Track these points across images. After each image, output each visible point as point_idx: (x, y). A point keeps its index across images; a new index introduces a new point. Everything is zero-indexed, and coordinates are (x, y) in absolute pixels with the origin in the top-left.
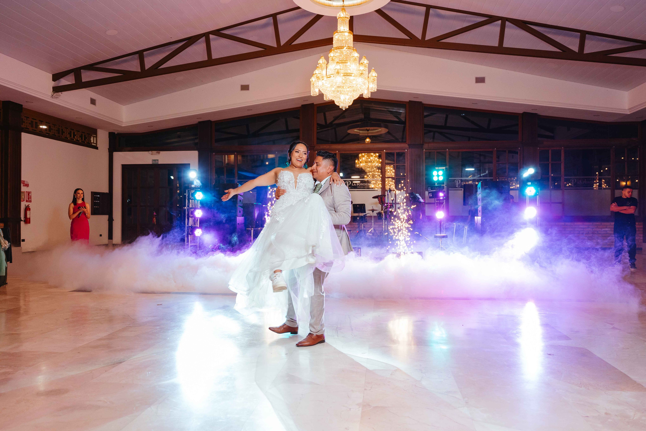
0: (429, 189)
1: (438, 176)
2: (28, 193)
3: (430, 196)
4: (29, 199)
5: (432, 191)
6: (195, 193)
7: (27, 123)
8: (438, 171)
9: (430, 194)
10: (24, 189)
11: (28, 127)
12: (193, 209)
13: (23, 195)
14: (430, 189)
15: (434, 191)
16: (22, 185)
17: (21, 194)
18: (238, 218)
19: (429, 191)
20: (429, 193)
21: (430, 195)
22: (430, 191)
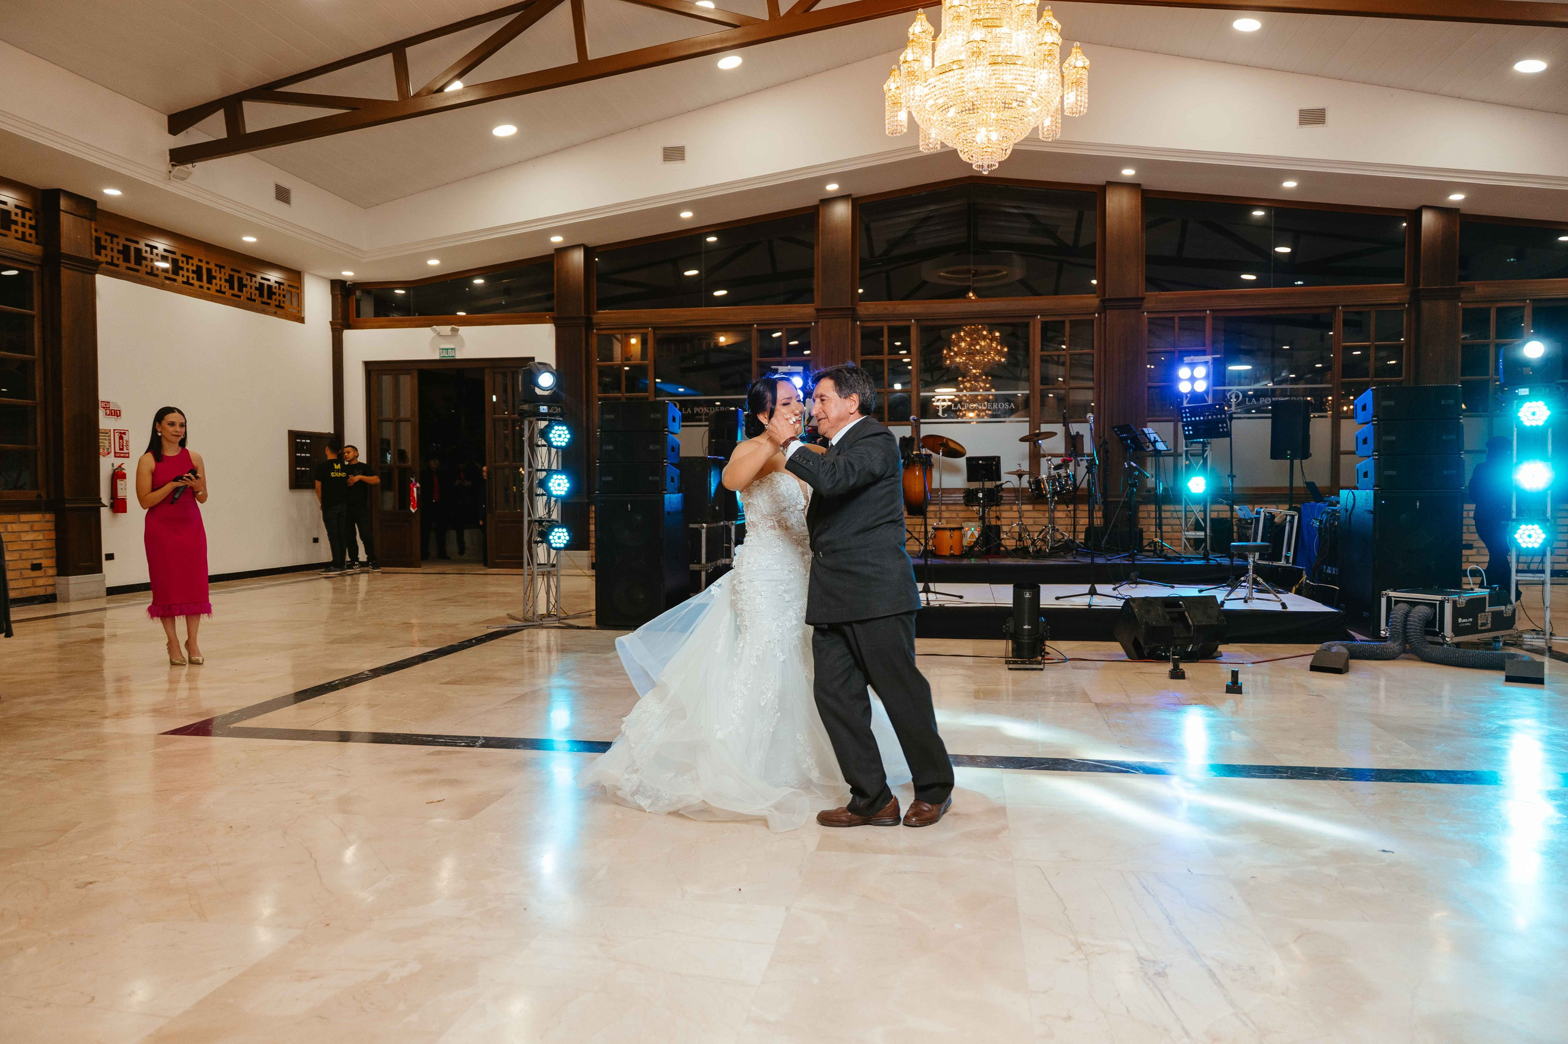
0: (1186, 413)
1: (1193, 379)
2: (120, 433)
3: (1187, 433)
4: (122, 449)
5: (1193, 419)
6: (549, 428)
7: (112, 250)
8: (1193, 365)
9: (1186, 428)
10: (105, 423)
11: (116, 261)
12: (544, 474)
13: (105, 439)
14: (1188, 415)
15: (1202, 418)
16: (101, 412)
17: (99, 436)
18: (667, 496)
19: (1185, 420)
20: (1187, 424)
21: (1186, 431)
22: (1189, 419)
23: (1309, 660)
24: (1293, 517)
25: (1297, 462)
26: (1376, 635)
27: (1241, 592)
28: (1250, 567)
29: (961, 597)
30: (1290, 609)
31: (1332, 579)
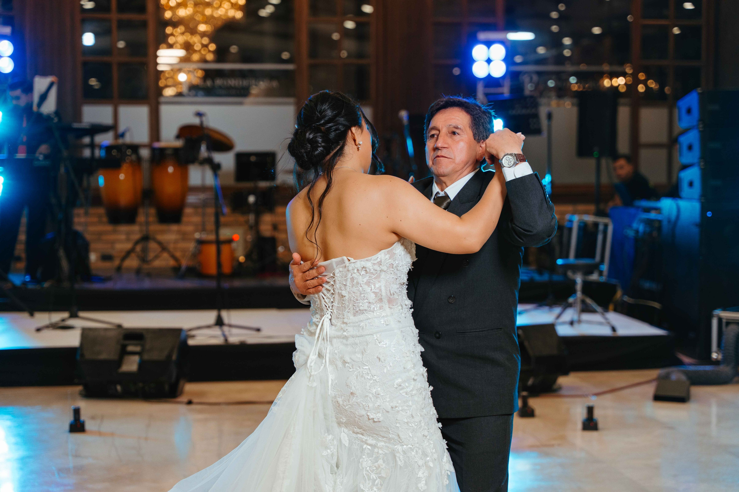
1: (489, 61)
8: (489, 44)
23: (650, 389)
24: (606, 226)
25: (604, 162)
26: (706, 359)
27: (569, 314)
28: (579, 287)
29: (258, 330)
30: (622, 332)
31: (652, 295)
